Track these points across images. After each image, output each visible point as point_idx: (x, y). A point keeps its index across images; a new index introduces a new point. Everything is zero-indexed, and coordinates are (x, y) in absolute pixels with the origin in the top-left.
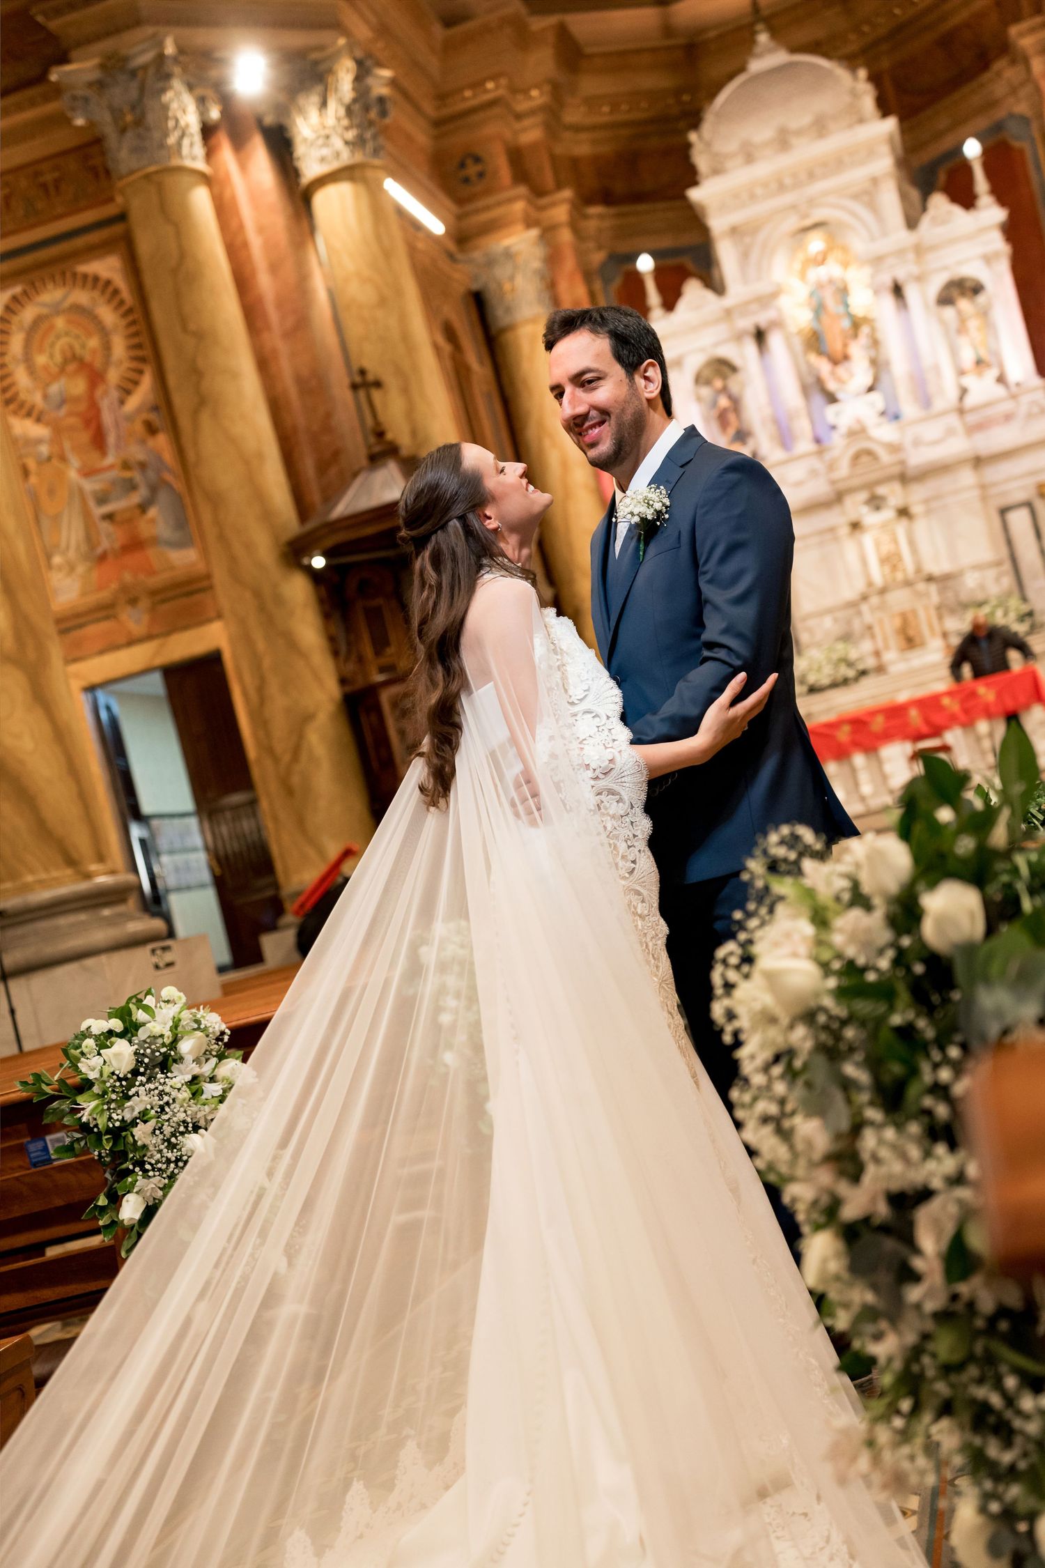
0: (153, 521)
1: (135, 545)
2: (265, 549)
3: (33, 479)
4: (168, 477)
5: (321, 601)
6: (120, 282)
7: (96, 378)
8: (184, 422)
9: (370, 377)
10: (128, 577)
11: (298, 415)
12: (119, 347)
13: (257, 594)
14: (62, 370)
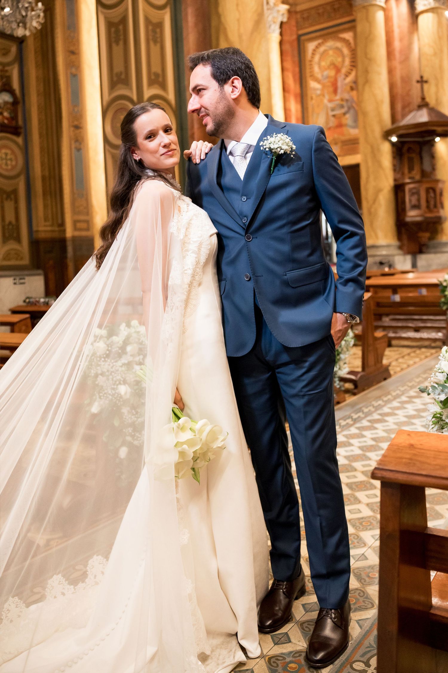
0: (347, 119)
1: (340, 126)
2: (378, 132)
3: (314, 101)
4: (354, 105)
5: (393, 152)
6: (352, 41)
7: (338, 70)
8: (360, 87)
9: (425, 79)
10: (336, 136)
11: (399, 90)
12: (347, 62)
13: (372, 147)
14: (329, 67)
